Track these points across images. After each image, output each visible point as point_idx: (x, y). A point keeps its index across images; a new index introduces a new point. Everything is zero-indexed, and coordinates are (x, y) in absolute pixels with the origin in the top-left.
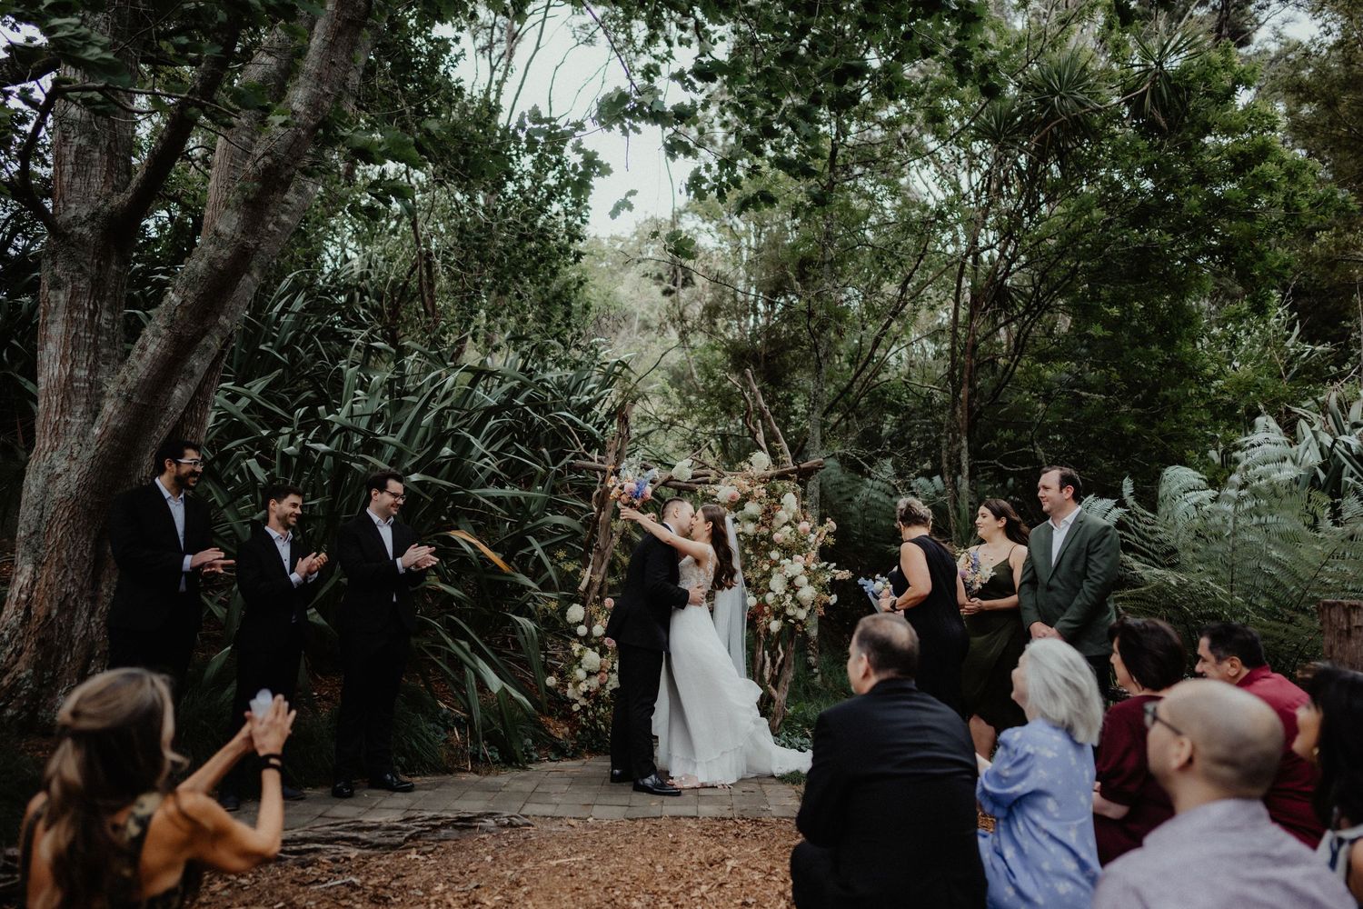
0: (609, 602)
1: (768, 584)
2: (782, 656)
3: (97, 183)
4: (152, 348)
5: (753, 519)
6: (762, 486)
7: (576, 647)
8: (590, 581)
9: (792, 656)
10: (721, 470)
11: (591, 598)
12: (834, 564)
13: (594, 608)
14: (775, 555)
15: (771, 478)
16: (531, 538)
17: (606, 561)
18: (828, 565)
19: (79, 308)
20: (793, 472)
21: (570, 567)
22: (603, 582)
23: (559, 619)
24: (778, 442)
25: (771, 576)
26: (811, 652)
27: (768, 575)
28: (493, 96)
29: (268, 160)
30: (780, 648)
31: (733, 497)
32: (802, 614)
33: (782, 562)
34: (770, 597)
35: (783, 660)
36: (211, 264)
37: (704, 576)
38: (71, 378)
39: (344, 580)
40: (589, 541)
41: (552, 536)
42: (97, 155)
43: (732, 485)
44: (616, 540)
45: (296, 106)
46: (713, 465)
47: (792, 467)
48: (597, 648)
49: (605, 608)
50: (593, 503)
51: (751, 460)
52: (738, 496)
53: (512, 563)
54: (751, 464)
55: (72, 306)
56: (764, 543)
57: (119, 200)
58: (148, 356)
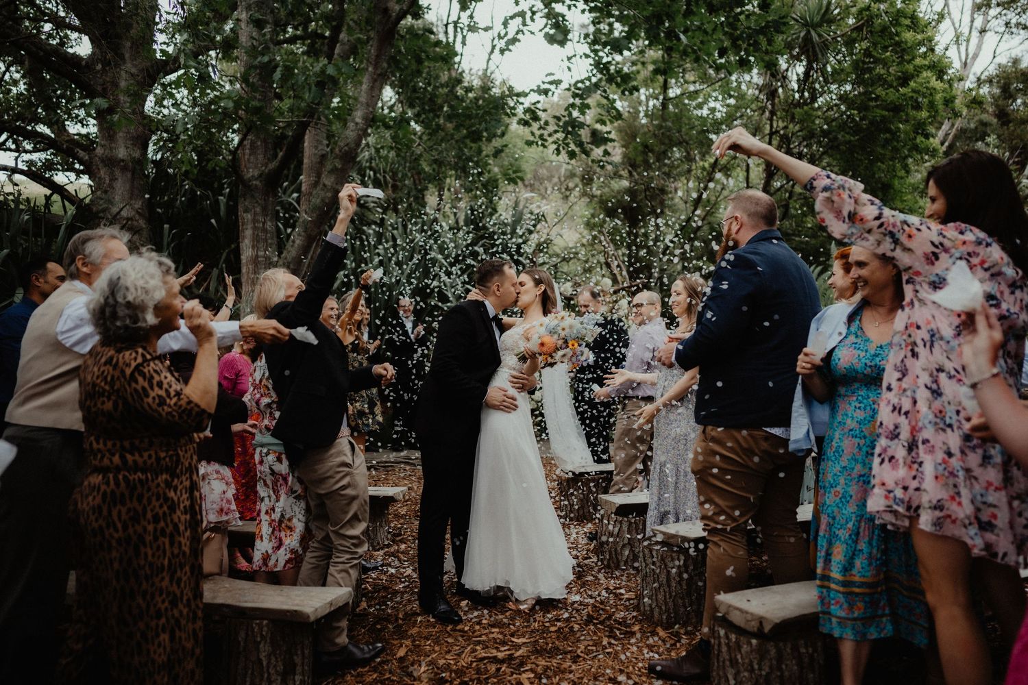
3: (261, 157)
4: (298, 242)
19: (258, 221)
29: (346, 148)
38: (257, 256)
45: (358, 120)
55: (254, 221)
57: (273, 165)
58: (296, 245)
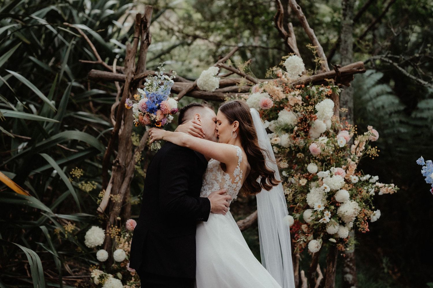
0: (131, 224)
1: (305, 200)
2: (321, 277)
5: (287, 129)
6: (297, 92)
7: (96, 274)
8: (110, 201)
9: (333, 278)
10: (252, 77)
11: (111, 220)
12: (376, 178)
13: (114, 231)
14: (312, 168)
15: (307, 83)
16: (45, 156)
17: (127, 179)
18: (370, 178)
20: (329, 76)
21: (88, 187)
22: (124, 202)
23: (77, 243)
24: (313, 45)
25: (309, 191)
26: (348, 270)
27: (306, 190)
30: (318, 269)
31: (265, 105)
32: (344, 232)
33: (321, 174)
34: (308, 214)
35: (323, 282)
37: (229, 182)
40: (108, 157)
41: (68, 154)
43: (265, 91)
44: (138, 156)
46: (242, 71)
47: (328, 71)
48: (119, 275)
49: (127, 231)
50: (112, 117)
51: (285, 64)
52: (271, 104)
53: (27, 183)
54: (284, 69)
56: (300, 155)
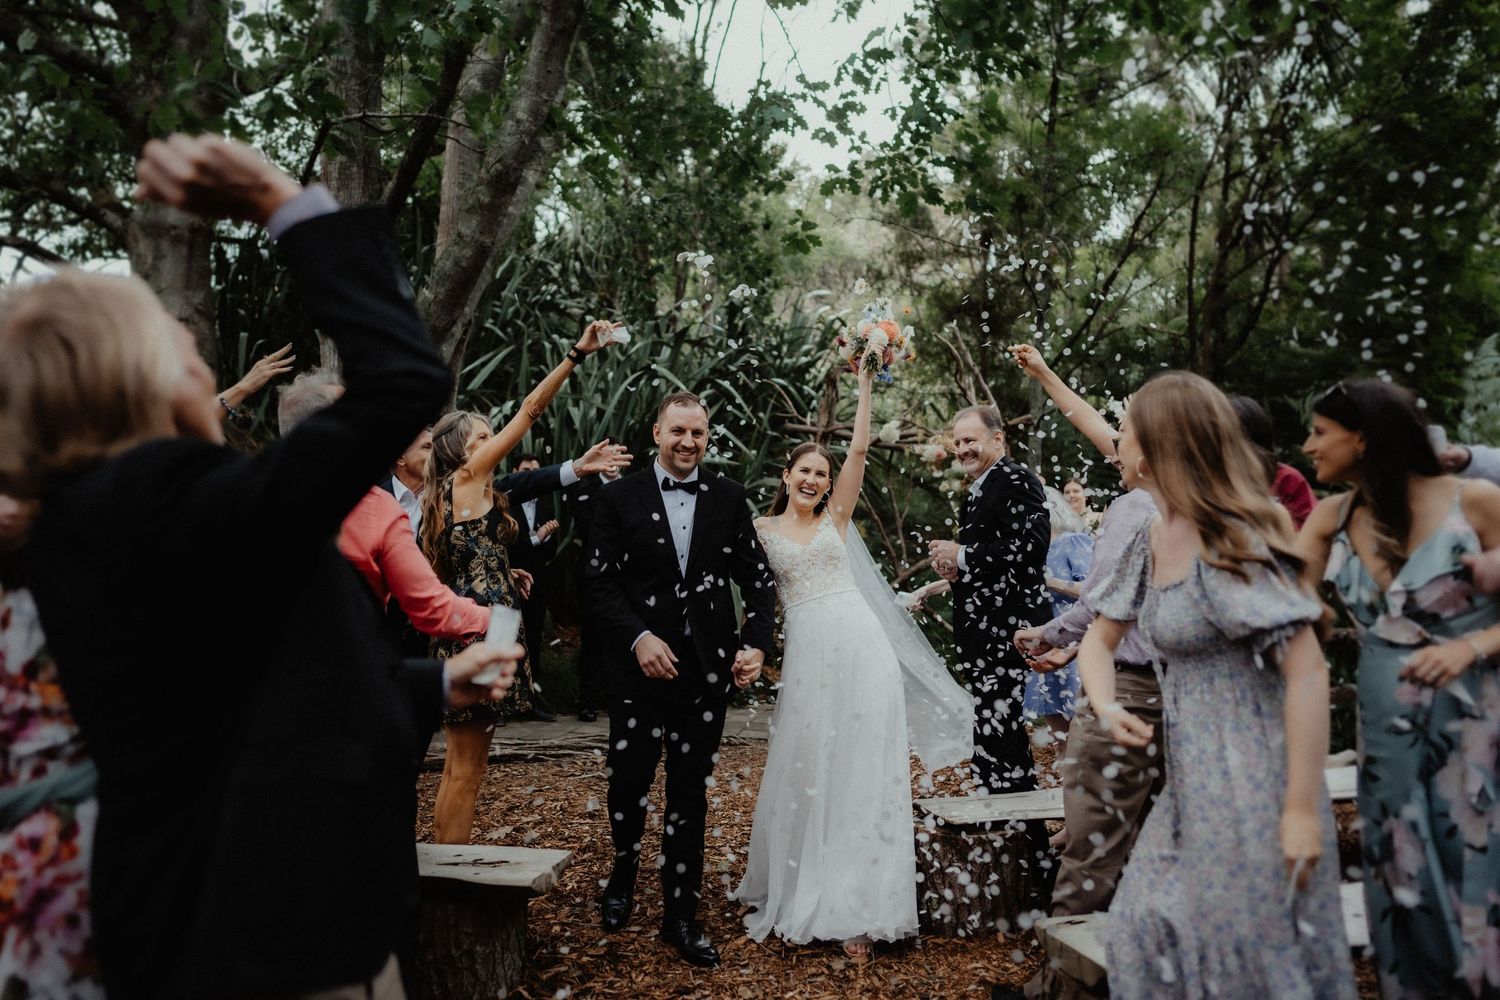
28: (699, 53)
31: (939, 456)
36: (456, 263)
39: (578, 542)
42: (355, 169)
43: (939, 444)
46: (921, 425)
52: (945, 455)
